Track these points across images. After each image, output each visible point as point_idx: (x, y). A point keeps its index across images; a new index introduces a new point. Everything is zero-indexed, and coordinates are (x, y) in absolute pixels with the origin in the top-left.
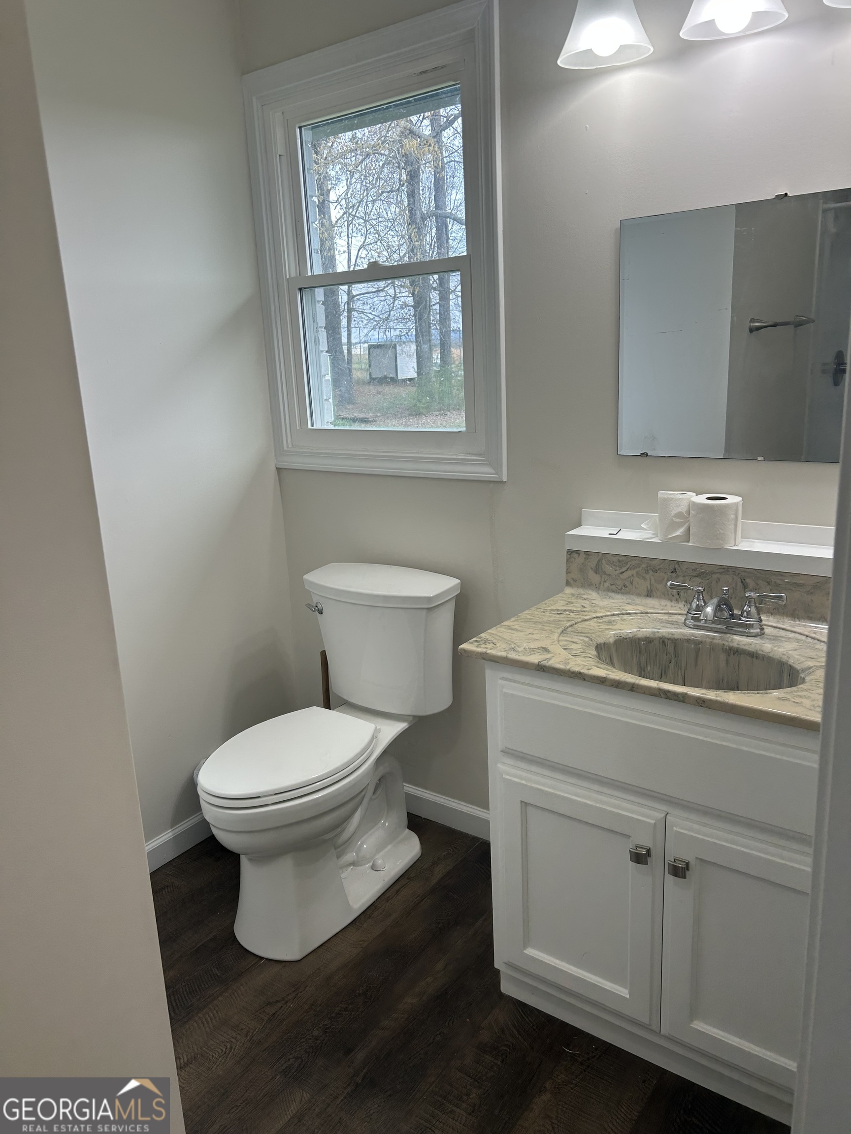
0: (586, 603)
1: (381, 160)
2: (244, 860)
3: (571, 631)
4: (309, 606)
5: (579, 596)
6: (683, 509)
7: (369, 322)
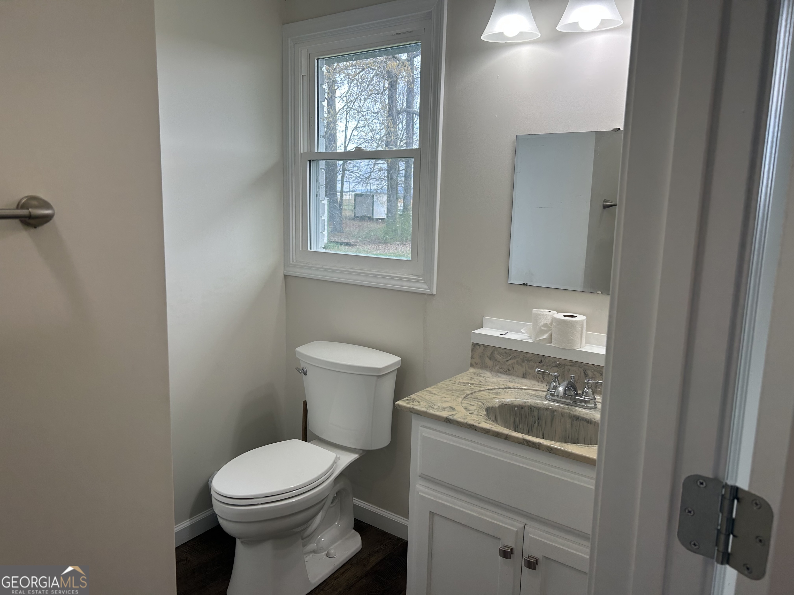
0: (482, 379)
1: (372, 73)
2: (238, 542)
3: (471, 398)
4: (298, 369)
5: (479, 375)
6: (548, 321)
7: (356, 178)
